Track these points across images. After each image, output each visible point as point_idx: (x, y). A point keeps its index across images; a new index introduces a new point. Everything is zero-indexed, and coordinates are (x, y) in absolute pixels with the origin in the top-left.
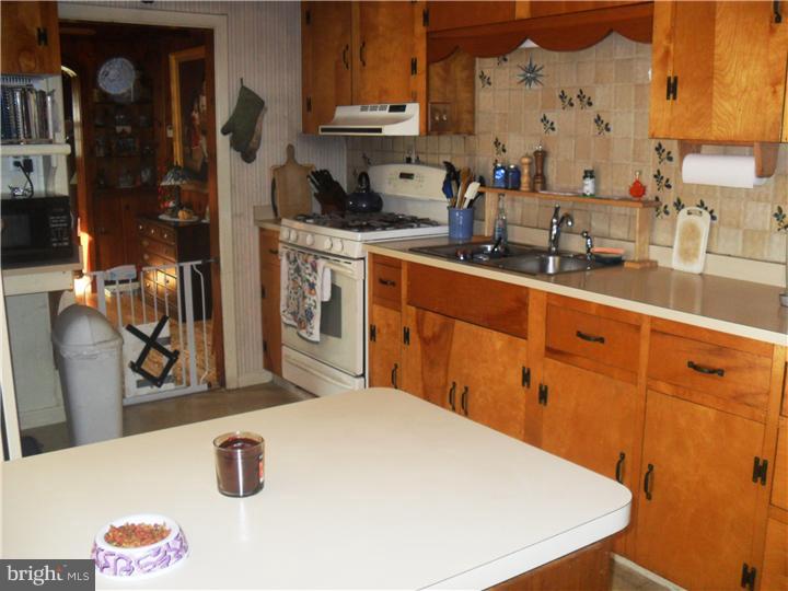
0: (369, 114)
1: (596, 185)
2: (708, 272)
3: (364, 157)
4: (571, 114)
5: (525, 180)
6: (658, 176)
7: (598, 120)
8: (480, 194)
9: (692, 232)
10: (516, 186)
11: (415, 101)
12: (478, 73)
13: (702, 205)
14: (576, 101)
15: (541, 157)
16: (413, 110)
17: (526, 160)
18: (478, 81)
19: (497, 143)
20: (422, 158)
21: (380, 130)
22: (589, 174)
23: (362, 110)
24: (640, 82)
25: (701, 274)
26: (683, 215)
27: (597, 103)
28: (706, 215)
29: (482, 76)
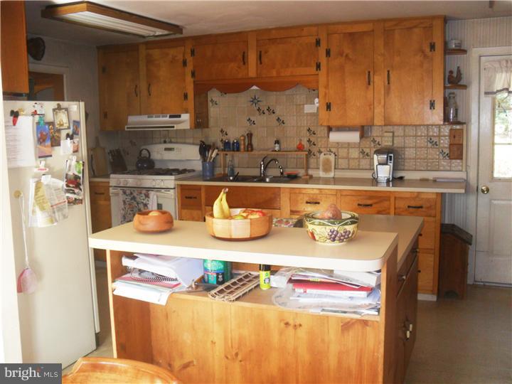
0: (154, 119)
1: (280, 147)
2: (336, 176)
3: (131, 142)
4: (264, 118)
5: (242, 147)
6: (309, 141)
7: (278, 119)
8: (217, 154)
9: (327, 162)
10: (238, 150)
11: (187, 112)
12: (209, 99)
13: (330, 151)
14: (266, 111)
15: (250, 136)
16: (185, 117)
17: (242, 138)
18: (210, 104)
19: (222, 131)
20: (173, 140)
21: (173, 127)
22: (277, 142)
23: (148, 117)
24: (298, 103)
25: (333, 178)
26: (322, 156)
27: (278, 112)
28: (333, 155)
29: (212, 101)
